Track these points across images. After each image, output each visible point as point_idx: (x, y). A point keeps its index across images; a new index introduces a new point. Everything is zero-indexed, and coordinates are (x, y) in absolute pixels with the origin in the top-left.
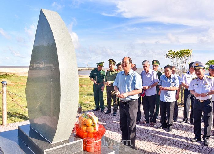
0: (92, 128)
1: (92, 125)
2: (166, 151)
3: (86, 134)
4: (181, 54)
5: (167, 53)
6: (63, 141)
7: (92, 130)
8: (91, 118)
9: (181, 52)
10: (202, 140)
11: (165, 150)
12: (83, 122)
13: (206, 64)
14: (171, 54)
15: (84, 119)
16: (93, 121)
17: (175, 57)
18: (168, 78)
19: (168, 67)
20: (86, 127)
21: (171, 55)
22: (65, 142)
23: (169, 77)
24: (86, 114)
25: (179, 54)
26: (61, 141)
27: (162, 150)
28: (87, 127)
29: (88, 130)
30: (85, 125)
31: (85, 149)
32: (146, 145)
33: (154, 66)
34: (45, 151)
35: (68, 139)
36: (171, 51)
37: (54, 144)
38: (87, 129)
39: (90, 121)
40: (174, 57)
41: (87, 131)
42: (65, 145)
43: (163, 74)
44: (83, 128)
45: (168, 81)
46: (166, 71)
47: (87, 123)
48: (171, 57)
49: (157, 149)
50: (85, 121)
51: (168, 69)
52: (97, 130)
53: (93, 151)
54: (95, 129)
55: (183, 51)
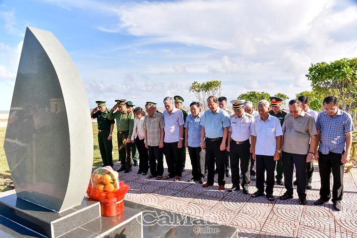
0: (112, 186)
1: (111, 183)
2: (199, 207)
3: (104, 194)
4: (208, 86)
5: (191, 85)
6: (74, 208)
7: (112, 188)
8: (109, 173)
9: (208, 84)
10: (241, 188)
11: (197, 206)
12: (98, 180)
13: (238, 98)
14: (196, 87)
15: (99, 176)
16: (112, 176)
17: (201, 91)
18: (195, 117)
19: (195, 104)
20: (103, 186)
21: (196, 89)
22: (77, 208)
23: (197, 116)
24: (101, 169)
25: (206, 86)
26: (71, 208)
27: (195, 207)
28: (105, 185)
29: (107, 189)
30: (102, 183)
31: (104, 215)
32: (174, 204)
33: (176, 103)
34: (52, 223)
35: (80, 204)
36: (195, 83)
37: (62, 213)
38: (104, 188)
39: (109, 178)
40: (199, 91)
41: (105, 191)
42: (78, 212)
43: (189, 113)
44: (100, 188)
45: (195, 121)
46: (192, 109)
47: (104, 181)
48: (196, 90)
49: (188, 207)
50: (101, 178)
51: (195, 106)
52: (118, 187)
53: (115, 215)
54: (115, 187)
55: (210, 83)
